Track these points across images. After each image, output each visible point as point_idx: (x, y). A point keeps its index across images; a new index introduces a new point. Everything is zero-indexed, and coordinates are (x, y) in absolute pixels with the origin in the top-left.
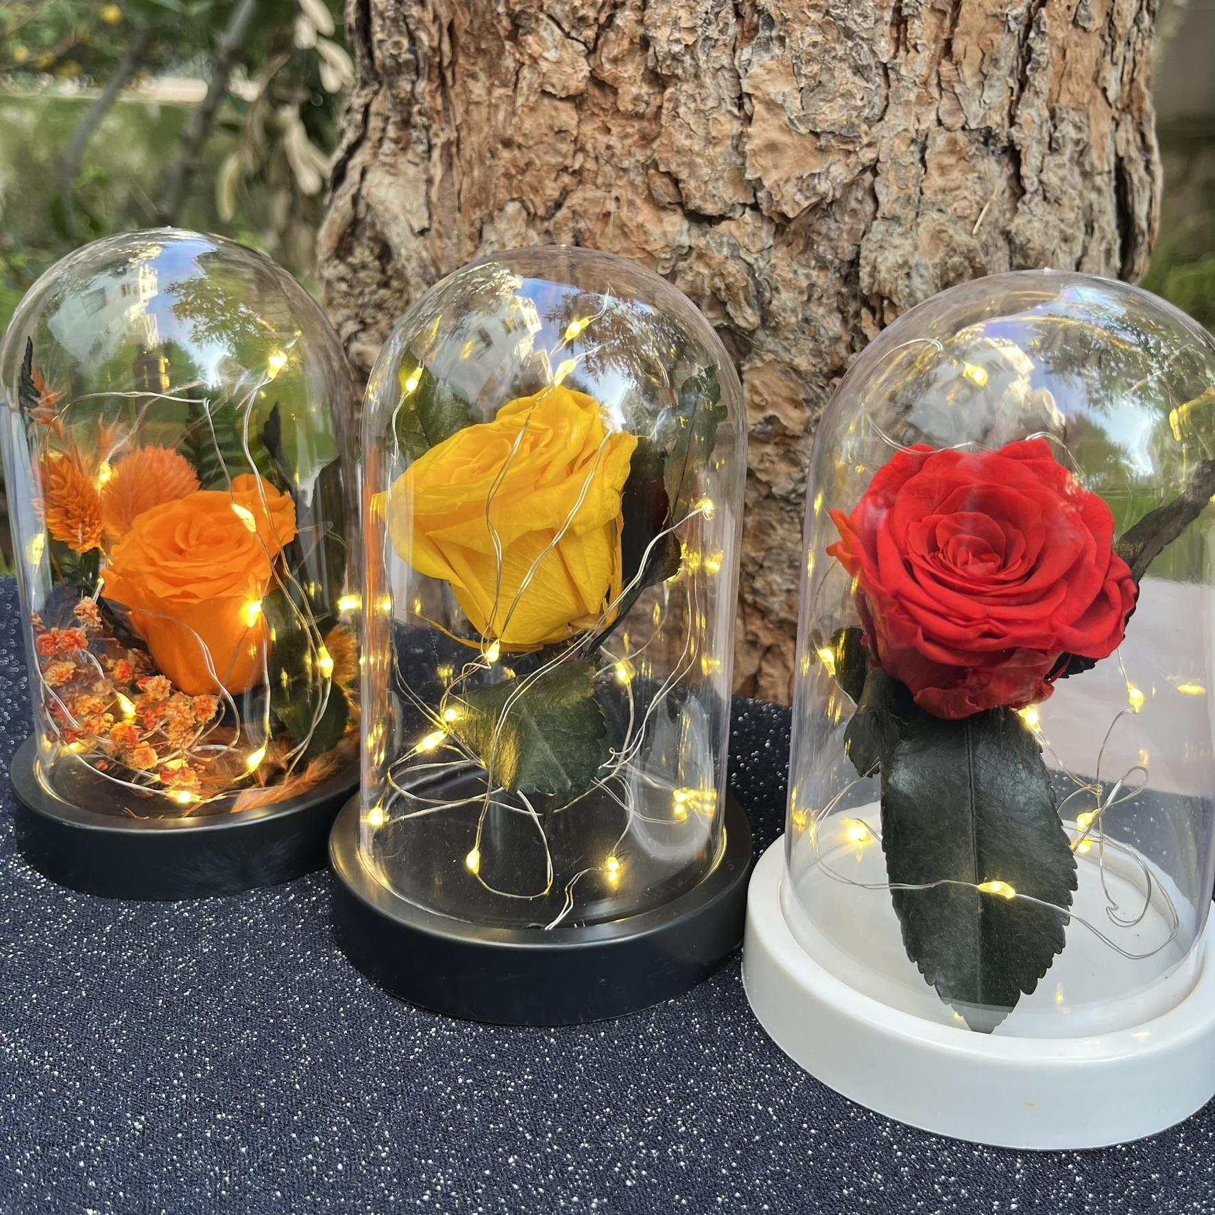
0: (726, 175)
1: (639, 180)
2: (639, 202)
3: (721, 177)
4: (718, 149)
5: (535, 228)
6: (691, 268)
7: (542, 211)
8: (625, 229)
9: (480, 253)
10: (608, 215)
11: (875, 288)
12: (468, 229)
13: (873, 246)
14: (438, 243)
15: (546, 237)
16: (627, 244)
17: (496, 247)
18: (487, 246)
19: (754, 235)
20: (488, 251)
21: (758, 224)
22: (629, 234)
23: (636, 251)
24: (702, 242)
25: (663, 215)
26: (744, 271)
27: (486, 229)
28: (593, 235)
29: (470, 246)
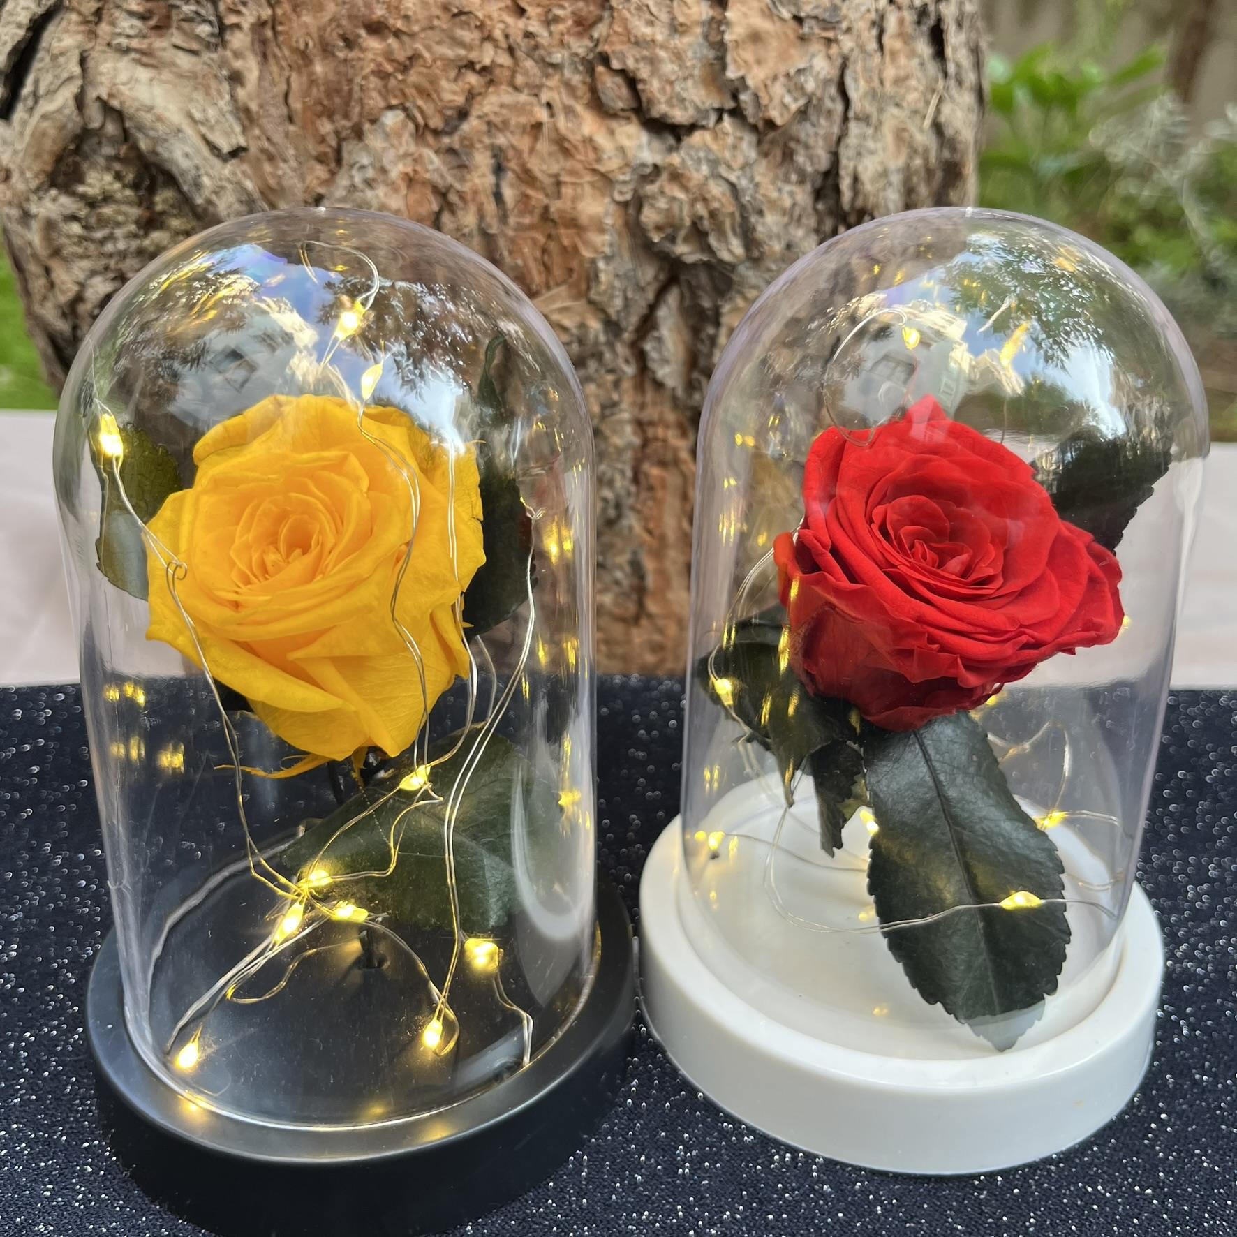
0: (696, 72)
1: (576, 79)
2: (579, 108)
3: (691, 76)
4: (687, 39)
5: (428, 145)
6: (662, 193)
7: (436, 122)
8: (566, 145)
9: (343, 181)
10: (538, 126)
11: (859, 203)
12: (313, 148)
13: (851, 153)
14: (267, 167)
15: (449, 158)
16: (570, 164)
17: (370, 173)
18: (354, 172)
19: (735, 147)
20: (358, 179)
21: (739, 134)
22: (573, 151)
23: (584, 172)
24: (675, 159)
25: (614, 124)
26: (728, 193)
27: (347, 148)
28: (519, 153)
29: (321, 171)
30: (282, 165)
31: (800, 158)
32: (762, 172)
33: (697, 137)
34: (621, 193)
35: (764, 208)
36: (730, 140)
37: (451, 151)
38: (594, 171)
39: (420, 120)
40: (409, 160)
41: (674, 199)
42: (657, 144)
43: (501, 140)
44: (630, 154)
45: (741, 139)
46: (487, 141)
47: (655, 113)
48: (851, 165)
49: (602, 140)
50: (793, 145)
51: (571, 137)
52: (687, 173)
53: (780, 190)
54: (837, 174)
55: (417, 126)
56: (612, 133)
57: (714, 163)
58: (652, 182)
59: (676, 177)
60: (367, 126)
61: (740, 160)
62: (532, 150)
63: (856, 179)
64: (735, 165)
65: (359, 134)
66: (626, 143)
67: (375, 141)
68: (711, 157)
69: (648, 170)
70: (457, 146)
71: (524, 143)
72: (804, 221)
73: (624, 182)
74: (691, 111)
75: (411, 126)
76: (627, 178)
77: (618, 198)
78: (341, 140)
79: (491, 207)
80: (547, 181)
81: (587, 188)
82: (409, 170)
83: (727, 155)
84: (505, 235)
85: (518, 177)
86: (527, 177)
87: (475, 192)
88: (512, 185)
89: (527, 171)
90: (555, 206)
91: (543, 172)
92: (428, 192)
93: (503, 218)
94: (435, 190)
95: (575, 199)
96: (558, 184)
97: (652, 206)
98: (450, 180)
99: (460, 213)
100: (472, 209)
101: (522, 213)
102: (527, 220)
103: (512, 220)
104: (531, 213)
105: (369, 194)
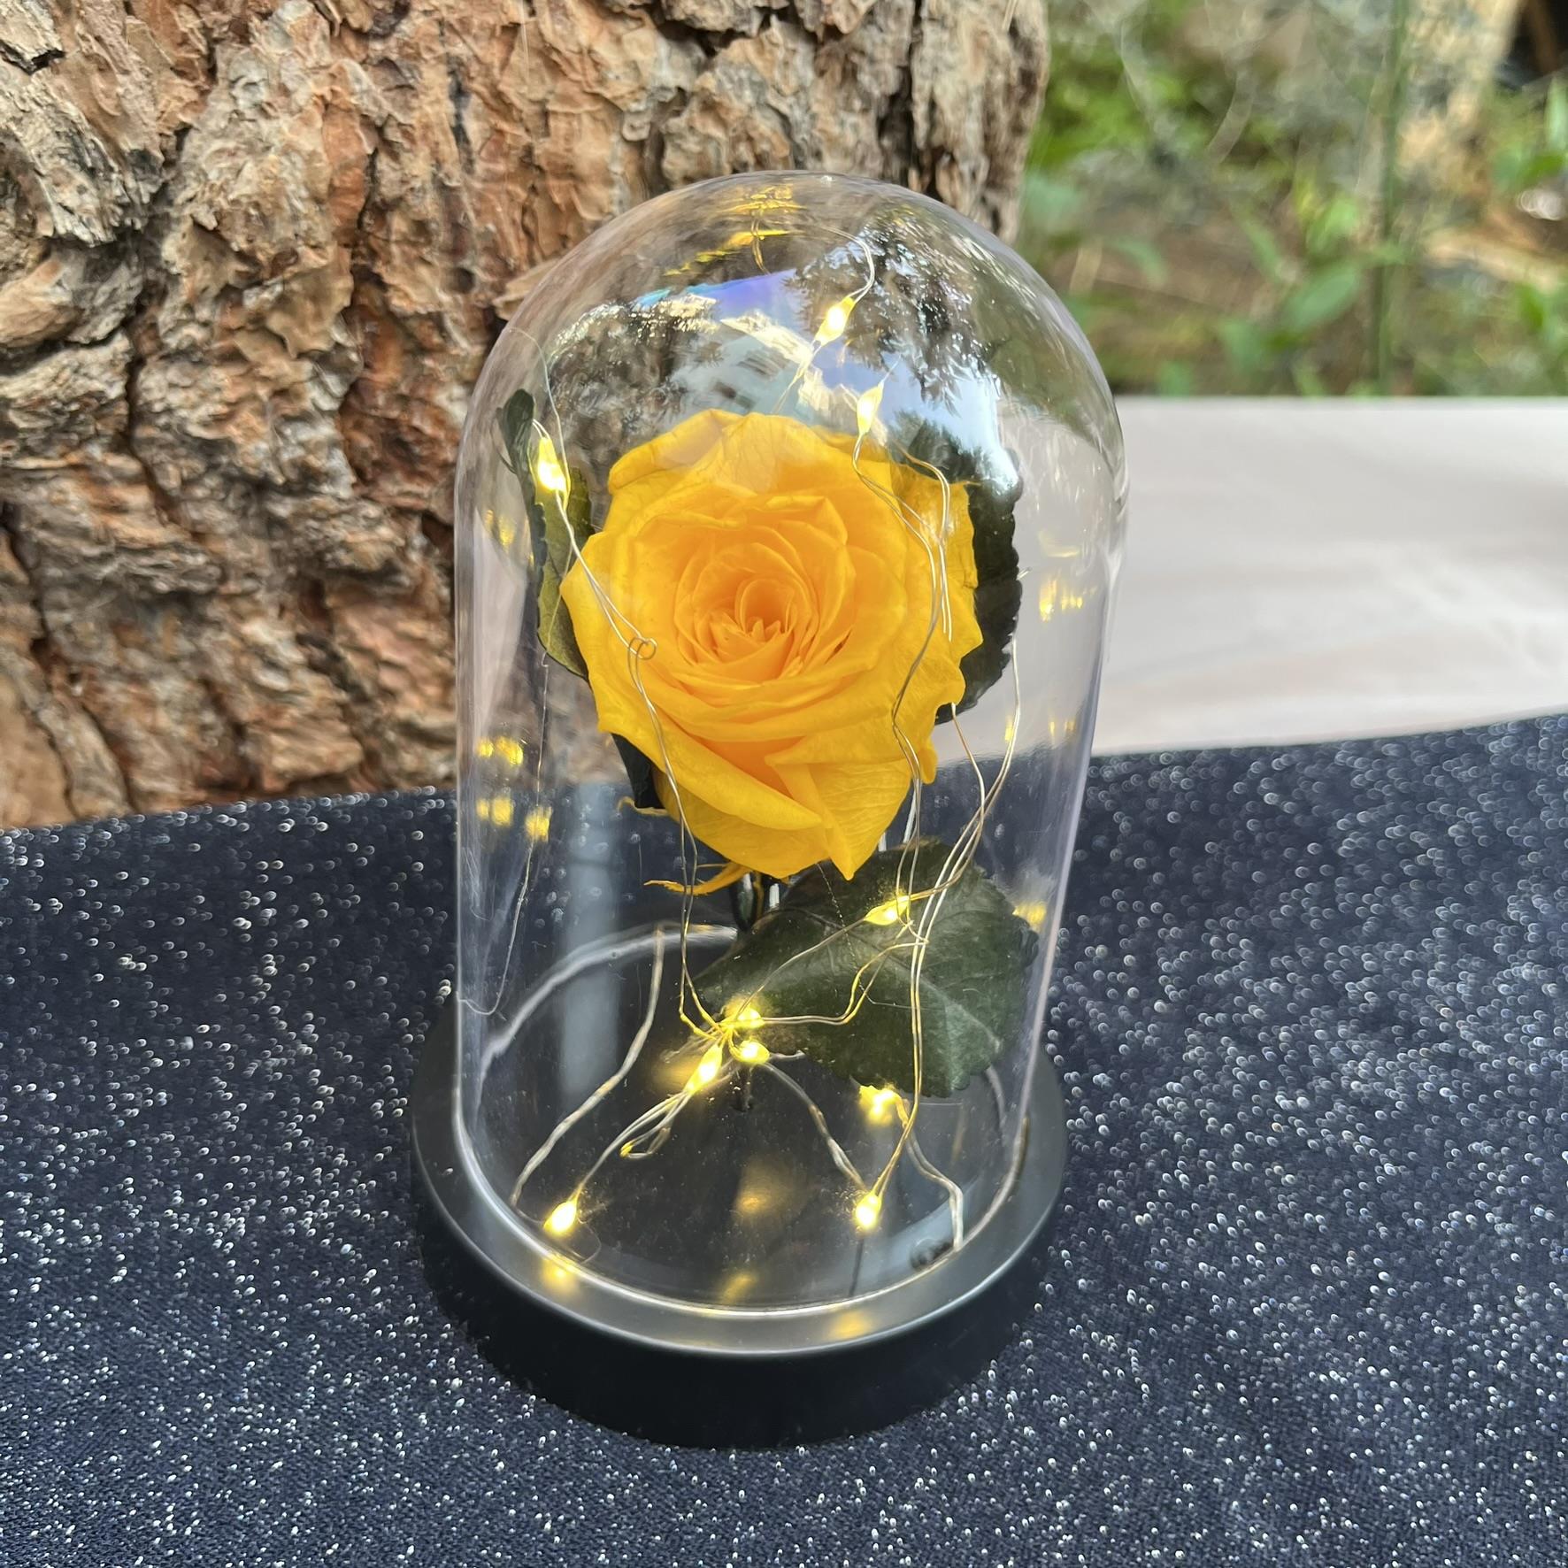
2: (571, 3)
5: (350, 54)
6: (691, 128)
7: (359, 19)
8: (555, 57)
9: (220, 105)
10: (513, 29)
11: (937, 139)
12: (170, 54)
13: (927, 69)
14: (98, 82)
15: (383, 74)
16: (561, 86)
17: (264, 95)
18: (237, 92)
19: (786, 64)
20: (243, 104)
21: (791, 45)
22: (564, 67)
23: (580, 98)
24: (709, 81)
25: (619, 28)
26: (779, 128)
27: (222, 54)
28: (487, 68)
29: (184, 90)
30: (121, 78)
31: (865, 78)
32: (821, 98)
33: (737, 49)
34: (633, 128)
35: (823, 149)
36: (780, 54)
37: (386, 63)
38: (596, 96)
39: (338, 18)
40: (323, 76)
41: (708, 138)
42: (679, 58)
43: (459, 49)
44: (645, 74)
45: (794, 51)
46: (441, 50)
47: (679, 15)
48: (927, 85)
49: (604, 50)
50: (855, 58)
51: (561, 46)
52: (726, 101)
53: (842, 123)
54: (910, 97)
55: (332, 25)
56: (618, 40)
57: (760, 87)
58: (678, 114)
59: (710, 107)
60: (255, 22)
61: (793, 82)
62: (505, 64)
63: (933, 105)
64: (787, 90)
65: (242, 34)
66: (638, 55)
67: (267, 44)
68: (756, 78)
69: (669, 96)
70: (394, 57)
71: (493, 53)
72: (869, 164)
73: (638, 113)
74: (728, 12)
75: (324, 24)
76: (641, 107)
77: (630, 136)
78: (212, 43)
79: (450, 149)
80: (528, 110)
81: (586, 120)
82: (325, 91)
83: (777, 75)
84: (469, 189)
85: (487, 104)
86: (500, 104)
87: (427, 127)
88: (478, 117)
89: (499, 95)
90: (542, 147)
91: (522, 95)
92: (356, 123)
93: (468, 165)
94: (367, 122)
95: (569, 138)
96: (546, 114)
97: (678, 147)
98: (388, 107)
99: (405, 157)
100: (424, 151)
101: (492, 157)
102: (501, 167)
103: (480, 167)
104: (506, 156)
105: (265, 126)
